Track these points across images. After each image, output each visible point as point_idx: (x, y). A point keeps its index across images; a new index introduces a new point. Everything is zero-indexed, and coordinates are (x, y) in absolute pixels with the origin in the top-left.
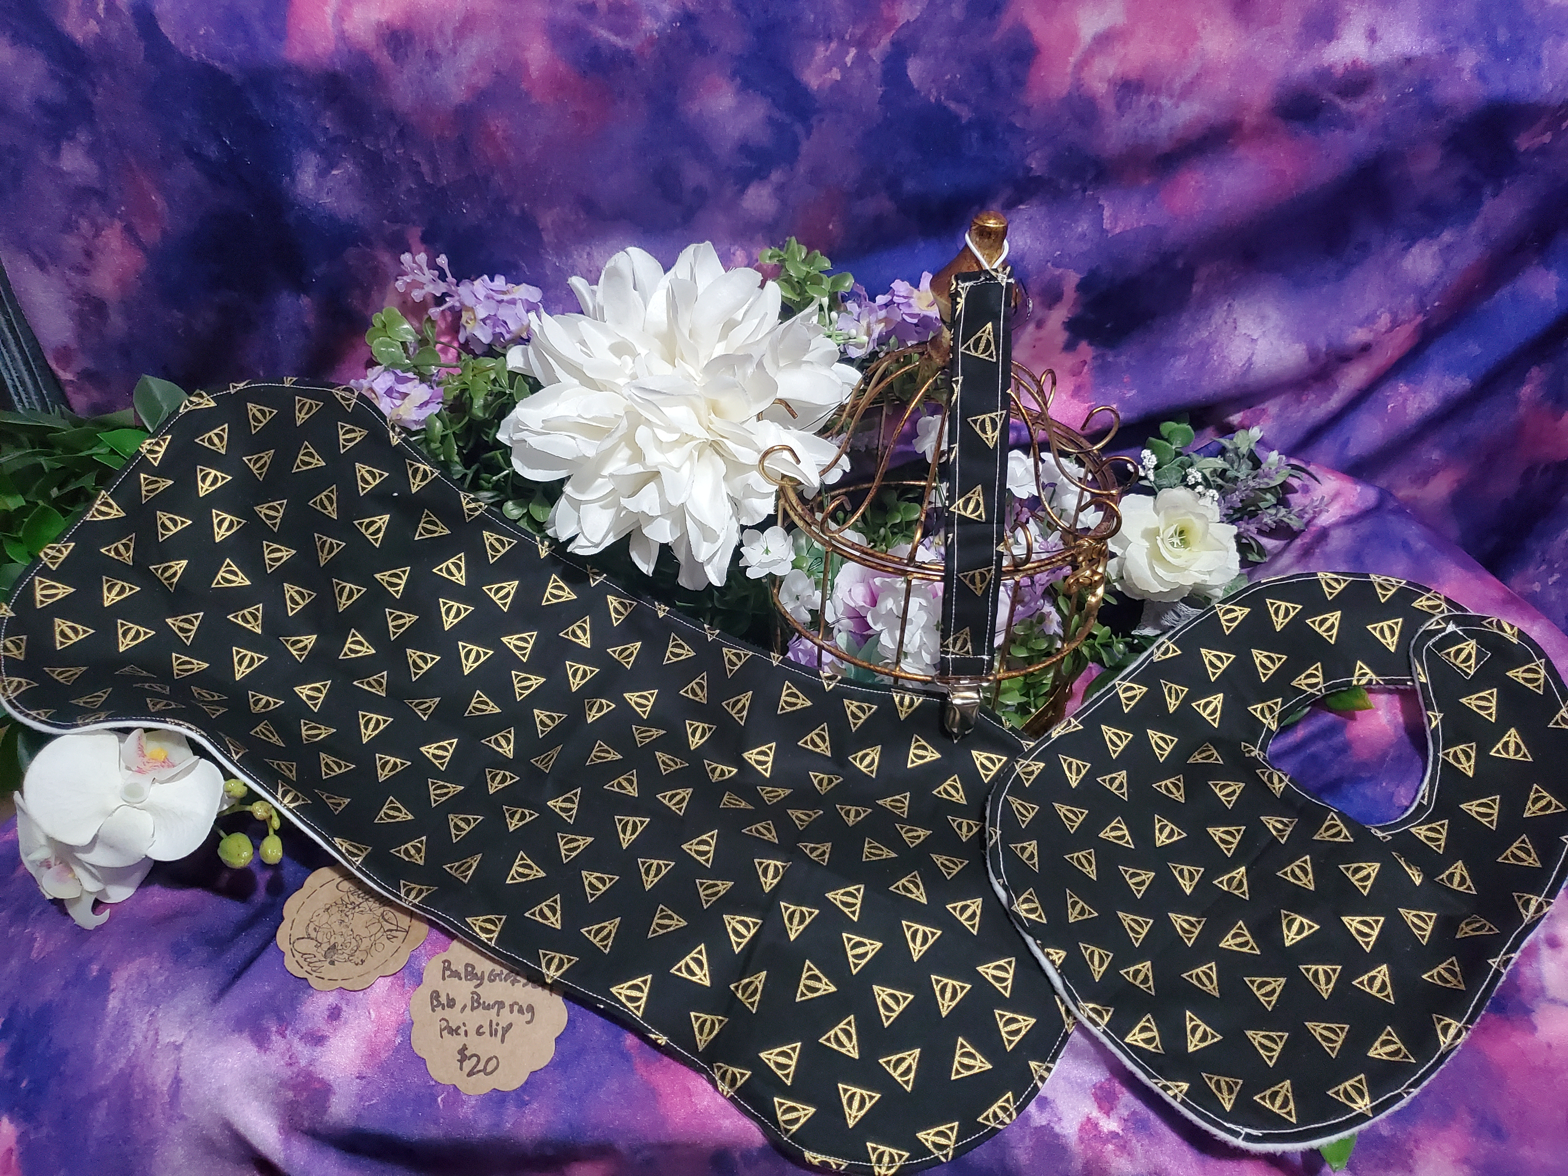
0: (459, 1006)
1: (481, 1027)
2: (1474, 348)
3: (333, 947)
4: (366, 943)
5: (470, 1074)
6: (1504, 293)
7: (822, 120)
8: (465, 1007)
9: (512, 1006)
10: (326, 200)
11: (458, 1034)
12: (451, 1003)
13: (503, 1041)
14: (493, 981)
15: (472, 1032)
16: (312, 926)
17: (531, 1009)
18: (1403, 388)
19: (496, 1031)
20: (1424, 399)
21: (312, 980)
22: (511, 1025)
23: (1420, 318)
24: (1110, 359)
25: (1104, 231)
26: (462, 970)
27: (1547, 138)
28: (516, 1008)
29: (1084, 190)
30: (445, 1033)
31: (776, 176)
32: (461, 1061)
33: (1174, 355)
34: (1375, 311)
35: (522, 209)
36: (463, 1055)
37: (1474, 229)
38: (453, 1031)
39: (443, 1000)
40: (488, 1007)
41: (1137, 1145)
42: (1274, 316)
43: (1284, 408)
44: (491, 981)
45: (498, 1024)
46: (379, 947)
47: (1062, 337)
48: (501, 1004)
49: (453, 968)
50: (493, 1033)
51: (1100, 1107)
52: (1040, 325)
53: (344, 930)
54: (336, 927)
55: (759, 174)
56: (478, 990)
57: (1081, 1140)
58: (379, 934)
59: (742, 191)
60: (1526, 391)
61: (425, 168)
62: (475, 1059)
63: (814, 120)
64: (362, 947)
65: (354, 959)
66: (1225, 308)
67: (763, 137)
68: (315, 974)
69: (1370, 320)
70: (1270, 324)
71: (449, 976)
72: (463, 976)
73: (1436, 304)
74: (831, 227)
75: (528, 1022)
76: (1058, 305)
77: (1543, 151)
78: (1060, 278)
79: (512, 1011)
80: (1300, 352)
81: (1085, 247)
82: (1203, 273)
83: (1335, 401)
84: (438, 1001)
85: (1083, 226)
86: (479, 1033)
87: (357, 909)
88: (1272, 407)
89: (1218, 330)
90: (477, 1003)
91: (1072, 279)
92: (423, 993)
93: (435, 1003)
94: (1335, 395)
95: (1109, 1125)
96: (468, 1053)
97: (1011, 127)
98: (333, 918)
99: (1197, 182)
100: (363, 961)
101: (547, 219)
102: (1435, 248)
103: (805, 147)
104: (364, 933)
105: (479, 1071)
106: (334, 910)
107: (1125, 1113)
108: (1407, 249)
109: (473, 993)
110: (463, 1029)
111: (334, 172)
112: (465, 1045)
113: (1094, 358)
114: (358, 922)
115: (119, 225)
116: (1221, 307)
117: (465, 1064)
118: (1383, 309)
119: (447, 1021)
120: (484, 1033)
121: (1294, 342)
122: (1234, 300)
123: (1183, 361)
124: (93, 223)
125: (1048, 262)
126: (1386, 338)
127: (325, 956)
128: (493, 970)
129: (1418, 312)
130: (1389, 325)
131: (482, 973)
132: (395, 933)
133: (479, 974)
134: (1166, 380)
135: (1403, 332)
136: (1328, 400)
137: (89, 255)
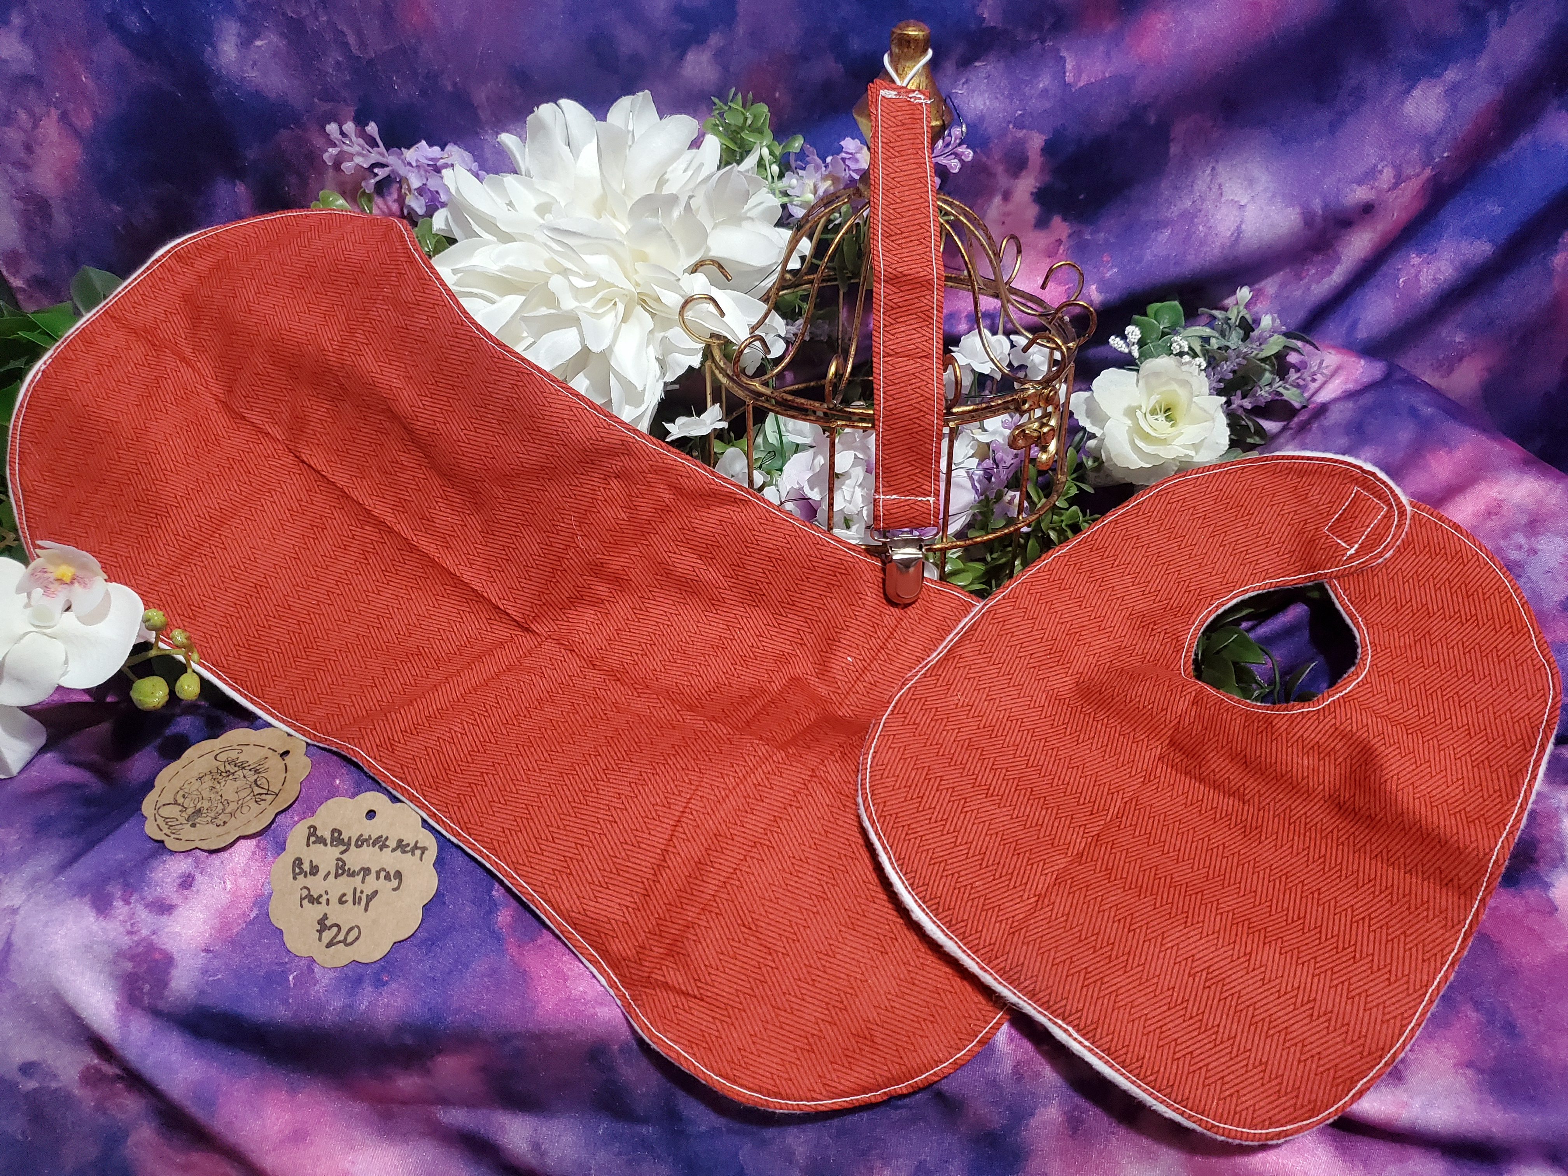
0: (322, 873)
1: (344, 895)
2: (1493, 208)
3: (198, 812)
4: (233, 806)
5: (329, 946)
6: (1524, 141)
8: (329, 873)
9: (378, 874)
11: (320, 903)
12: (314, 870)
13: (366, 910)
14: (361, 846)
15: (334, 900)
16: (181, 793)
17: (399, 875)
18: (1415, 260)
19: (360, 899)
20: (1439, 271)
21: (170, 844)
22: (376, 893)
23: (1428, 172)
24: (1088, 237)
25: (1067, 85)
26: (327, 835)
28: (383, 874)
29: (1043, 41)
30: (305, 902)
31: (715, 40)
32: (320, 932)
33: (1157, 229)
34: (1375, 166)
35: (455, 84)
36: (323, 925)
37: (1483, 63)
38: (314, 900)
39: (306, 867)
40: (352, 874)
42: (1264, 180)
43: (1282, 286)
44: (357, 846)
45: (362, 892)
46: (245, 809)
47: (1032, 211)
48: (367, 871)
49: (319, 833)
50: (356, 901)
52: (1007, 197)
53: (212, 796)
54: (206, 794)
55: (697, 38)
56: (344, 857)
58: (248, 798)
59: (681, 57)
60: (1559, 260)
61: (351, 39)
62: (335, 929)
64: (228, 810)
65: (218, 821)
66: (1209, 171)
68: (173, 836)
69: (1370, 175)
70: (1259, 188)
71: (314, 843)
72: (328, 841)
73: (1446, 155)
74: (777, 95)
75: (394, 890)
76: (1024, 173)
78: (1023, 141)
79: (378, 878)
80: (1293, 217)
81: (1047, 105)
82: (1179, 129)
83: (1337, 276)
84: (300, 868)
85: (1044, 82)
86: (341, 902)
87: (231, 777)
88: (1270, 285)
89: (1203, 199)
90: (342, 869)
91: (1036, 142)
92: (286, 859)
93: (297, 870)
94: (1338, 267)
96: (328, 923)
98: (205, 785)
99: (1166, 24)
100: (225, 823)
101: (481, 95)
102: (1439, 90)
103: (743, 5)
104: (232, 797)
105: (339, 942)
106: (207, 778)
108: (1408, 92)
109: (338, 859)
110: (325, 897)
111: (258, 43)
112: (326, 914)
113: (1069, 236)
114: (229, 789)
115: (55, 113)
116: (1204, 172)
117: (324, 934)
118: (1385, 163)
119: (308, 889)
120: (346, 901)
121: (1286, 206)
122: (1217, 162)
123: (1167, 233)
124: (31, 113)
125: (1010, 122)
126: (1391, 196)
127: (188, 820)
128: (361, 835)
129: (1425, 166)
130: (1393, 181)
131: (350, 838)
132: (264, 797)
133: (346, 840)
134: (1148, 256)
135: (1410, 189)
136: (1330, 273)
137: (29, 149)
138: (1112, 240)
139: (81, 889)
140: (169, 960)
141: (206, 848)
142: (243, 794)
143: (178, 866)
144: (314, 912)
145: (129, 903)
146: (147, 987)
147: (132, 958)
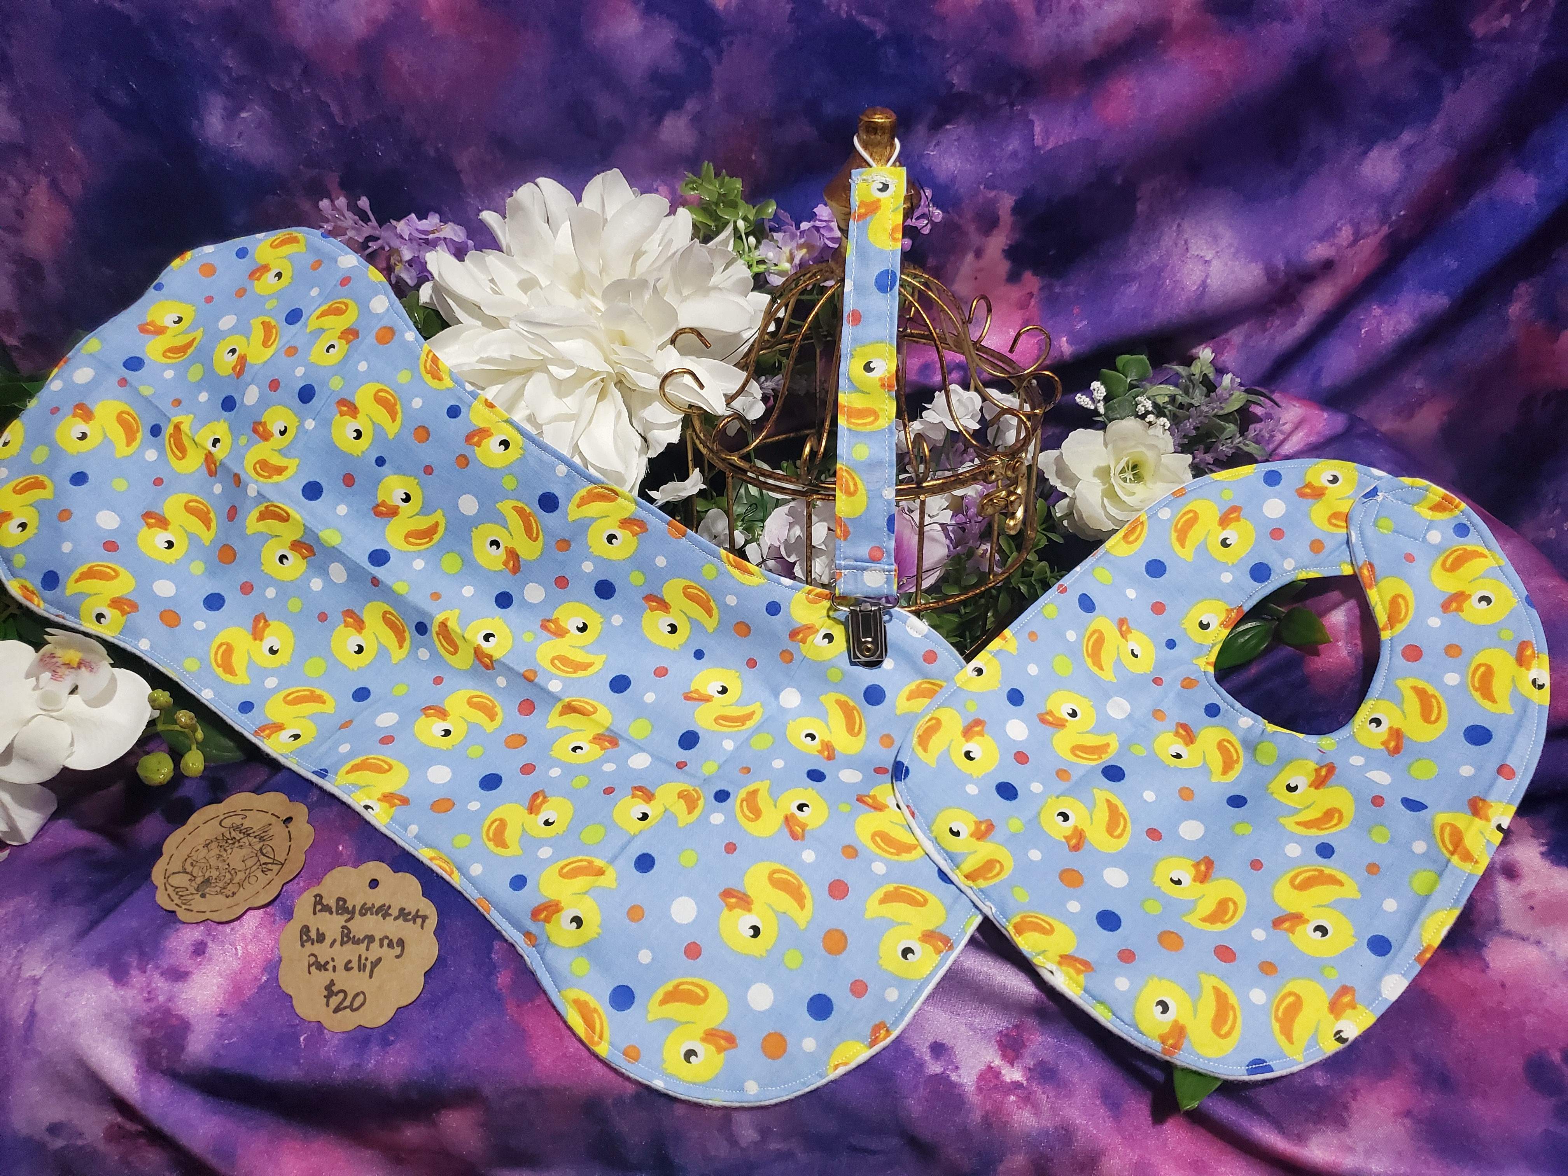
0: (328, 941)
1: (350, 962)
2: (1451, 263)
3: (207, 881)
4: (241, 876)
5: (336, 1011)
6: (1479, 199)
7: (731, 44)
8: (335, 941)
9: (381, 941)
10: (239, 145)
11: (326, 970)
12: (321, 938)
13: (371, 976)
14: (365, 915)
15: (340, 966)
16: (189, 861)
17: (401, 943)
18: (1377, 311)
19: (365, 965)
20: (1399, 322)
21: (181, 914)
22: (379, 960)
23: (1385, 230)
24: (1057, 290)
25: (1035, 149)
26: (332, 903)
27: (1506, 21)
28: (386, 942)
29: (1012, 105)
30: (313, 969)
31: (691, 105)
32: (328, 997)
33: (1125, 282)
34: (1335, 224)
35: (437, 150)
36: (330, 991)
37: (1437, 127)
38: (322, 967)
39: (313, 934)
40: (357, 942)
41: (1043, 1095)
42: (1227, 236)
43: (1248, 336)
44: (362, 914)
45: (366, 959)
46: (252, 880)
47: (1004, 267)
48: (370, 939)
49: (325, 902)
50: (361, 968)
51: (1004, 1056)
52: (979, 254)
53: (220, 865)
54: (213, 862)
55: (673, 104)
56: (349, 925)
57: (980, 1089)
58: (255, 867)
59: (659, 121)
60: (1514, 310)
61: (335, 109)
62: (341, 996)
63: (724, 43)
64: (236, 880)
65: (227, 892)
66: (1174, 228)
67: (673, 63)
68: (184, 907)
69: (1329, 233)
70: (1224, 243)
71: (320, 911)
72: (334, 910)
73: (1402, 213)
74: (753, 157)
75: (398, 957)
76: (996, 231)
77: (1502, 36)
78: (994, 201)
79: (381, 946)
80: (1256, 272)
81: (1018, 166)
82: (1146, 189)
83: (1301, 326)
84: (308, 936)
85: (1014, 144)
86: (347, 968)
87: (237, 844)
88: (1236, 336)
89: (1169, 254)
90: (347, 937)
91: (1006, 202)
92: (293, 928)
93: (305, 938)
94: (1301, 319)
95: (1013, 1074)
96: (335, 989)
97: (929, 40)
98: (212, 853)
99: (1130, 89)
100: (234, 894)
101: (463, 159)
102: (1395, 151)
103: (718, 72)
104: (240, 866)
105: (345, 1008)
106: (214, 845)
107: (1031, 1063)
108: (1365, 153)
109: (343, 927)
110: (331, 964)
111: (244, 115)
112: (332, 980)
113: (1041, 289)
114: (236, 857)
115: (44, 181)
116: (1170, 228)
117: (331, 1000)
118: (1343, 221)
119: (316, 957)
120: (352, 968)
121: (1250, 262)
122: (1183, 219)
123: (1134, 287)
124: (20, 181)
125: (980, 183)
126: (1350, 252)
127: (197, 890)
128: (365, 904)
129: (1382, 223)
130: (1352, 238)
131: (354, 906)
132: (270, 866)
133: (350, 908)
134: (1117, 309)
135: (1369, 245)
136: (1294, 325)
137: (20, 214)
138: (1082, 292)
139: (99, 960)
140: (185, 1026)
141: (217, 920)
142: (249, 863)
143: (190, 936)
144: (323, 978)
145: (145, 972)
146: (164, 1052)
147: (151, 1024)
